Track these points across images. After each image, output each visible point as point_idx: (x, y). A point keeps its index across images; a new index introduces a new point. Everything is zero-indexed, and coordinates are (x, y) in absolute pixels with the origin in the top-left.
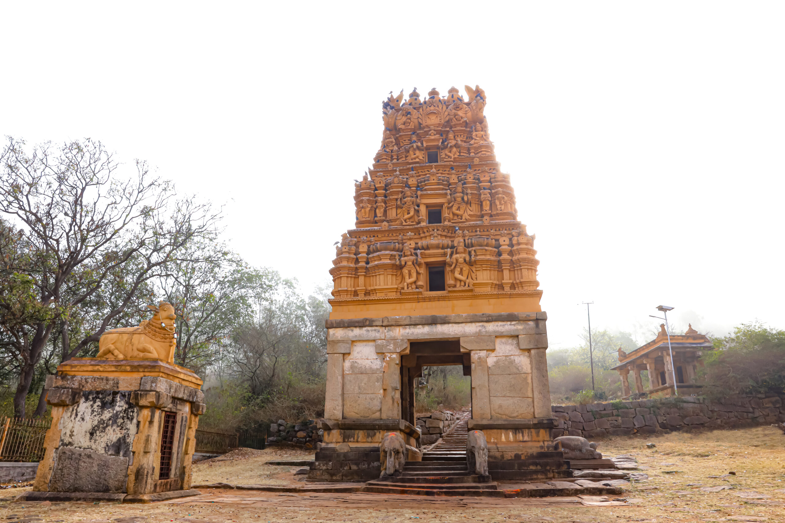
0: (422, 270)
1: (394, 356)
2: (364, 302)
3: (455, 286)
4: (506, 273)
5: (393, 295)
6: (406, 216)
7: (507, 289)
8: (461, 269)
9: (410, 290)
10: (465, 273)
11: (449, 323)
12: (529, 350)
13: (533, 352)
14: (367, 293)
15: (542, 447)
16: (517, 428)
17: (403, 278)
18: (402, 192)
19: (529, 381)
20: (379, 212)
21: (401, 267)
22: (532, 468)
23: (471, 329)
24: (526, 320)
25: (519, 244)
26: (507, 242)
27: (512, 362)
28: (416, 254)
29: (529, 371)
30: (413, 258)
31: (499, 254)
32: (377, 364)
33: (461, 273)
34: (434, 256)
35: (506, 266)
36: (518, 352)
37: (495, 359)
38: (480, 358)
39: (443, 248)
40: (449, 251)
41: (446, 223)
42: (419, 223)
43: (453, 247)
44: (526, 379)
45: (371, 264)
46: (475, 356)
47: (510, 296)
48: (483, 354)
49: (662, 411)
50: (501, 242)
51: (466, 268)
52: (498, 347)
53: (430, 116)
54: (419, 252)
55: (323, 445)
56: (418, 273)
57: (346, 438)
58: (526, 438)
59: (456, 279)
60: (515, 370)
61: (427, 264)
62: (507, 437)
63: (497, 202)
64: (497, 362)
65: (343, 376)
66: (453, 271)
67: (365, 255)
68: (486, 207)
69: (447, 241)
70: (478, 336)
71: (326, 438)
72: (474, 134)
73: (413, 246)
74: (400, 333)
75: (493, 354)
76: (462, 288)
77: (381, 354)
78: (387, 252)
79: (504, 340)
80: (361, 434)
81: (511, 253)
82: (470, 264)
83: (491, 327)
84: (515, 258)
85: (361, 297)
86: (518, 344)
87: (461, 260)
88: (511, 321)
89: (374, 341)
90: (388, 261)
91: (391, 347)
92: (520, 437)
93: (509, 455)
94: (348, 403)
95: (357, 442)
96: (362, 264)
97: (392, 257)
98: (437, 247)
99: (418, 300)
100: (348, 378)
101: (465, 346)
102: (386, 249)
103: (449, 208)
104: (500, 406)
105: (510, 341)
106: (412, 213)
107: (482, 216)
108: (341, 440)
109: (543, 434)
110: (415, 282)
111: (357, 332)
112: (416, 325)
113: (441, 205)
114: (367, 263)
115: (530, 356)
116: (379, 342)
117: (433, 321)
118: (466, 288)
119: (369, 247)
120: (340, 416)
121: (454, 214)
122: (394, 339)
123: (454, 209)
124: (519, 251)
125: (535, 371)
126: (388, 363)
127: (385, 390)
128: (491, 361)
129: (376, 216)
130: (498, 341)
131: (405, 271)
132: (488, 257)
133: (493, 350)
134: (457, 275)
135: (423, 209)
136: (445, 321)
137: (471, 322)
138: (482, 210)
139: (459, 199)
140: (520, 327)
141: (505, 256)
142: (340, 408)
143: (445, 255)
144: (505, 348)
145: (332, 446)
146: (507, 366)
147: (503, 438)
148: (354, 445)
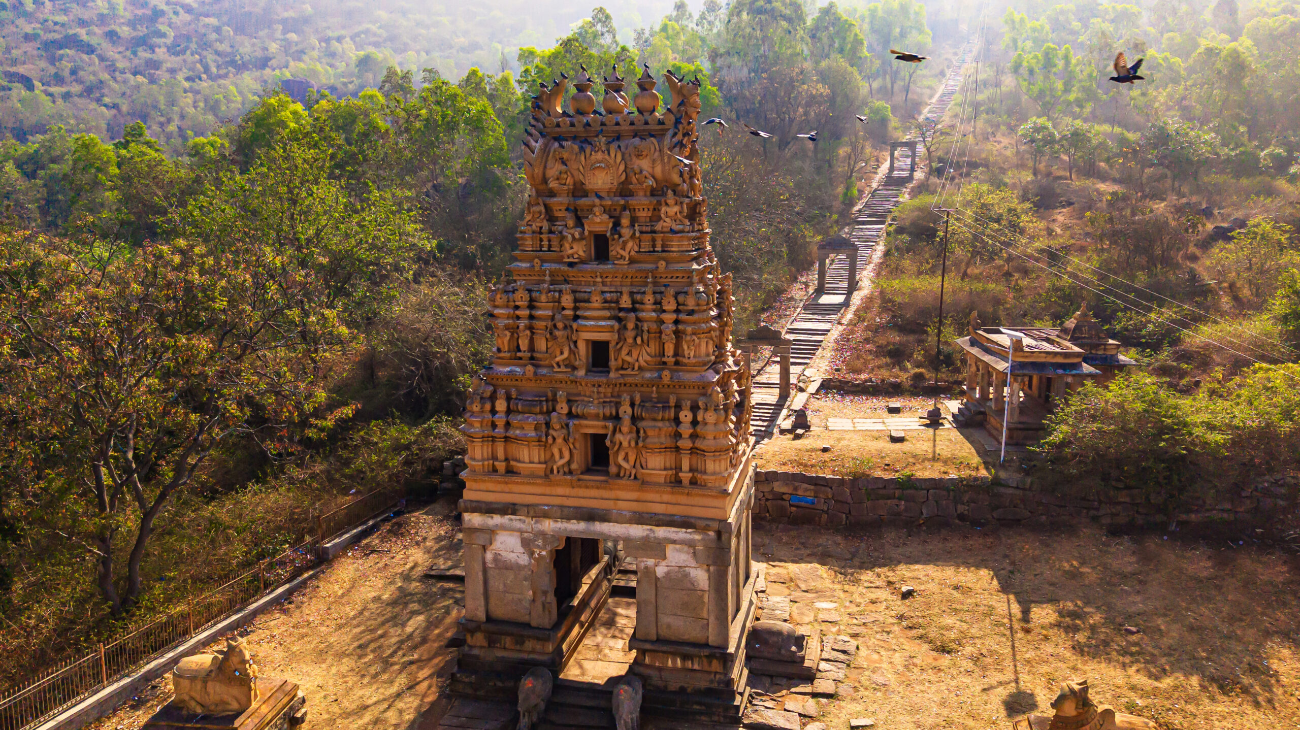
1: (546, 553)
2: (505, 482)
3: (618, 473)
4: (686, 462)
5: (540, 477)
6: (559, 357)
7: (685, 482)
8: (627, 454)
9: (562, 475)
10: (632, 458)
11: (609, 521)
12: (708, 563)
13: (713, 566)
14: (509, 470)
15: (712, 682)
16: (686, 654)
17: (552, 457)
19: (706, 600)
20: (523, 345)
22: (696, 707)
23: (636, 531)
24: (705, 529)
25: (705, 423)
27: (687, 575)
28: (568, 427)
29: (707, 588)
30: (564, 430)
31: (678, 434)
32: (524, 560)
33: (626, 459)
34: (593, 427)
35: (685, 454)
36: (694, 564)
37: (666, 569)
38: (646, 568)
39: (605, 417)
41: (613, 374)
42: (575, 369)
44: (702, 596)
45: (511, 432)
48: (650, 563)
49: (966, 498)
51: (632, 455)
52: (669, 554)
53: (596, 172)
54: (572, 420)
55: (466, 649)
56: (572, 450)
57: (492, 643)
58: (696, 667)
60: (689, 585)
61: (585, 437)
62: (674, 662)
63: (685, 346)
64: (668, 573)
65: (485, 570)
66: (616, 453)
67: (504, 413)
68: (669, 352)
70: (645, 540)
72: (663, 209)
73: (565, 411)
74: (549, 525)
75: (664, 563)
76: (626, 480)
77: (528, 547)
78: (531, 418)
79: (677, 547)
80: (508, 640)
81: (694, 436)
82: (638, 448)
83: (662, 532)
84: (699, 442)
85: (501, 475)
86: (695, 554)
88: (687, 528)
89: (520, 532)
91: (540, 542)
92: (689, 664)
93: (674, 686)
94: (493, 601)
95: (505, 649)
96: (500, 430)
97: (538, 426)
98: (597, 415)
99: (572, 486)
100: (491, 573)
101: (628, 552)
102: (530, 412)
103: (618, 350)
104: (669, 626)
105: (686, 548)
106: (566, 353)
108: (485, 644)
109: (716, 665)
110: (568, 464)
111: (497, 520)
112: (569, 519)
113: (607, 344)
114: (506, 428)
115: (708, 571)
116: (526, 534)
117: (591, 516)
118: (631, 480)
119: (508, 402)
120: (483, 615)
121: (623, 360)
122: (543, 534)
123: (624, 353)
124: (705, 434)
125: (712, 591)
126: (538, 560)
127: (534, 591)
128: (661, 571)
129: (518, 349)
130: (670, 547)
131: (555, 449)
132: (662, 439)
133: (663, 558)
134: (622, 459)
136: (604, 517)
137: (637, 522)
139: (630, 339)
140: (698, 537)
141: (685, 440)
142: (483, 605)
143: (606, 427)
144: (677, 557)
145: (476, 652)
146: (680, 579)
147: (670, 663)
148: (500, 654)
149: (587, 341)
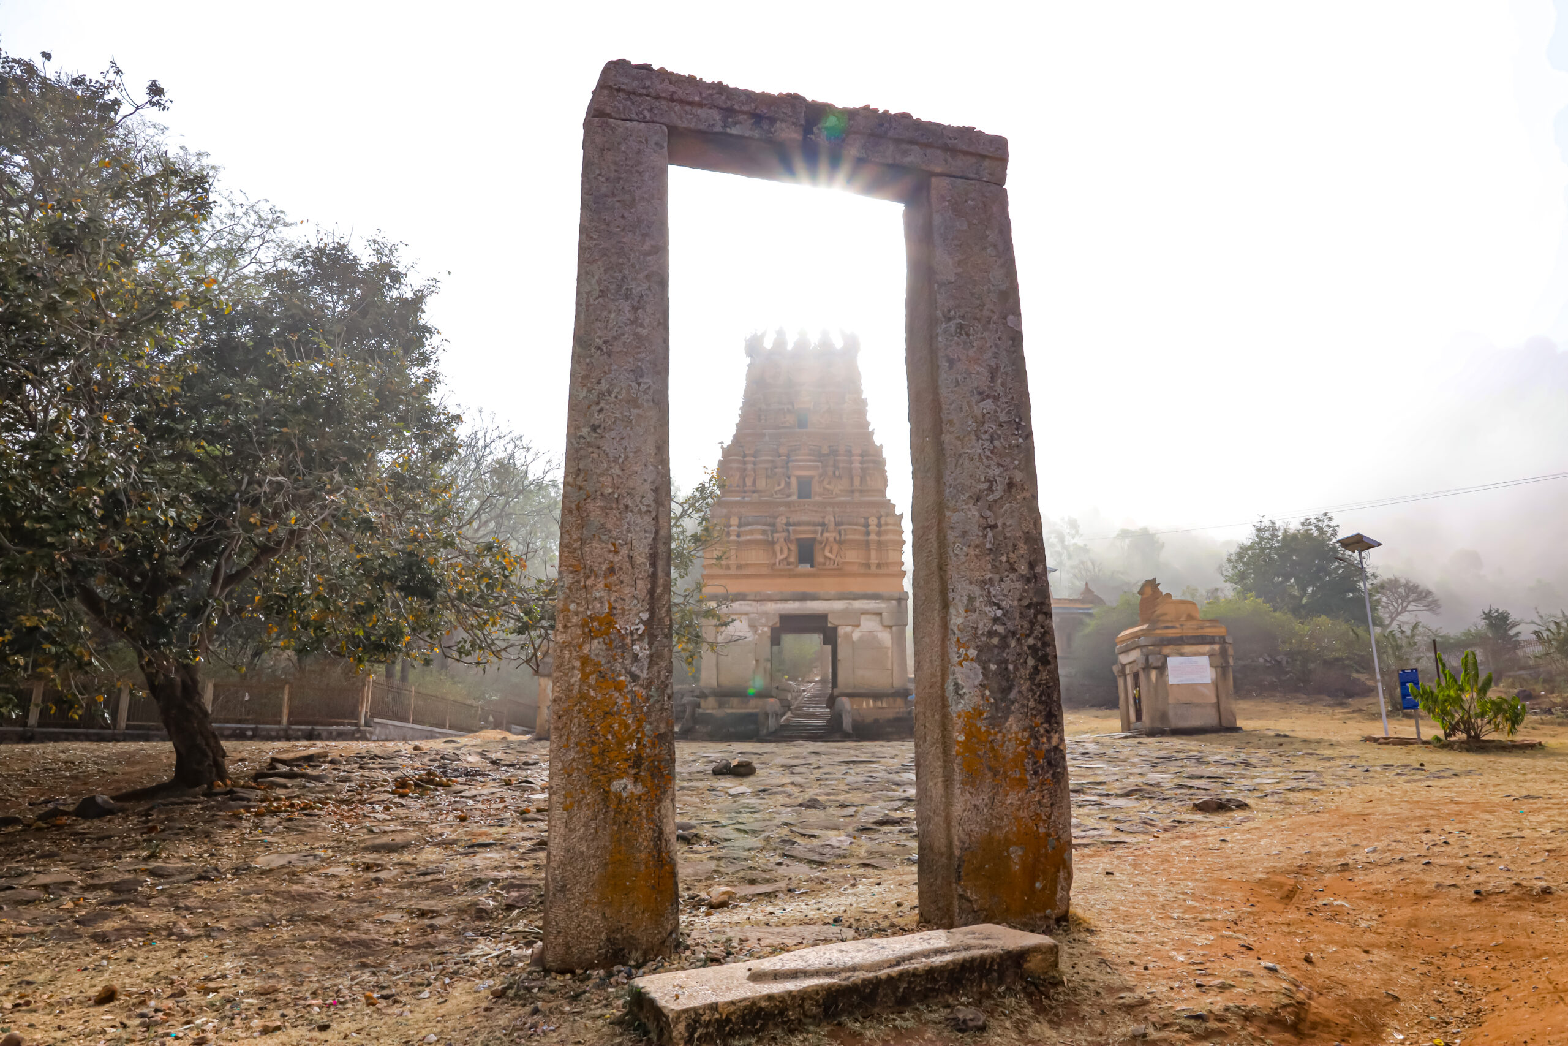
0: (793, 547)
1: (766, 629)
2: (737, 577)
3: (824, 564)
4: (873, 554)
5: (765, 571)
6: (777, 488)
7: (873, 569)
9: (781, 567)
11: (819, 600)
12: (890, 627)
13: (894, 628)
14: (739, 567)
15: (897, 713)
16: (877, 696)
17: (774, 553)
18: (772, 461)
19: (890, 654)
20: (749, 482)
21: (772, 543)
23: (839, 605)
24: (890, 599)
25: (887, 524)
26: (876, 521)
27: (875, 637)
28: (788, 531)
30: (785, 534)
31: (868, 533)
32: (750, 636)
33: (831, 551)
34: (805, 532)
35: (873, 547)
36: (880, 628)
37: (859, 634)
38: (845, 633)
39: (815, 525)
40: (819, 529)
41: (818, 498)
42: (789, 495)
43: (823, 525)
44: (886, 652)
45: (742, 539)
46: (841, 631)
47: (876, 575)
48: (849, 629)
50: (870, 521)
51: (835, 547)
52: (862, 623)
54: (791, 528)
55: (700, 711)
56: (789, 550)
57: (721, 705)
58: (884, 705)
59: (826, 557)
60: (878, 644)
61: (798, 540)
62: (868, 704)
63: (868, 479)
64: (861, 638)
66: (823, 549)
67: (736, 528)
68: (857, 481)
69: (817, 518)
70: (845, 613)
71: (703, 704)
73: (784, 521)
74: (771, 607)
75: (858, 630)
76: (832, 566)
77: (753, 627)
78: (759, 527)
79: (868, 616)
80: (735, 701)
81: (879, 534)
82: (840, 543)
83: (858, 604)
84: (883, 538)
85: (733, 571)
86: (881, 621)
87: (831, 539)
88: (876, 599)
89: (747, 614)
90: (760, 537)
91: (763, 621)
92: (879, 704)
93: (869, 720)
94: (723, 674)
95: (732, 708)
96: (733, 538)
97: (764, 532)
98: (808, 524)
99: (789, 576)
101: (832, 621)
102: (758, 524)
103: (820, 482)
104: (862, 676)
105: (874, 617)
106: (783, 485)
107: (853, 492)
108: (716, 706)
109: (899, 701)
110: (786, 558)
112: (786, 600)
113: (812, 477)
114: (738, 536)
115: (891, 633)
116: (752, 616)
117: (803, 597)
118: (835, 566)
119: (740, 518)
120: (715, 684)
121: (825, 488)
122: (765, 614)
123: (825, 483)
124: (886, 532)
126: (760, 635)
127: (757, 661)
128: (856, 636)
129: (744, 484)
130: (863, 618)
131: (777, 548)
132: (857, 537)
133: (858, 626)
134: (827, 553)
135: (794, 481)
136: (814, 597)
137: (839, 599)
138: (852, 484)
139: (831, 473)
140: (884, 607)
141: (873, 537)
142: (715, 677)
143: (815, 532)
144: (869, 624)
145: (709, 711)
146: (870, 641)
147: (864, 705)
148: (729, 711)
149: (798, 477)
